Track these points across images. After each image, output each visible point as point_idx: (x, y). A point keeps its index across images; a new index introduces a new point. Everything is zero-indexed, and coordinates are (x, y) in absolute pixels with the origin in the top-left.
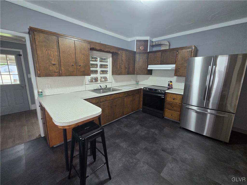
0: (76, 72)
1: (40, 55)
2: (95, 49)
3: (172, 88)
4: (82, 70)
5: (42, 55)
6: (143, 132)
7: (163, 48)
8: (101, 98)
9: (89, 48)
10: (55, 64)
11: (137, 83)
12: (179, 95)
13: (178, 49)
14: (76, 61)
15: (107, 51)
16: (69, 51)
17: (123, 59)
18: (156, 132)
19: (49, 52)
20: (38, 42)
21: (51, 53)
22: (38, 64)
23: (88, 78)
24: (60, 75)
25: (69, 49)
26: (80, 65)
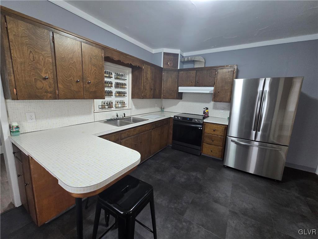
0: (82, 93)
1: (18, 60)
2: (112, 59)
3: (208, 116)
4: (93, 89)
5: (21, 60)
6: (181, 178)
7: (197, 66)
8: (122, 133)
9: (103, 57)
10: (48, 78)
11: (162, 109)
12: (220, 125)
13: (217, 68)
14: (84, 75)
15: (128, 63)
16: (72, 58)
17: (147, 76)
18: (199, 176)
19: (37, 56)
20: (14, 35)
21: (39, 58)
22: (13, 77)
23: (98, 102)
24: (56, 97)
25: (72, 54)
26: (90, 83)
